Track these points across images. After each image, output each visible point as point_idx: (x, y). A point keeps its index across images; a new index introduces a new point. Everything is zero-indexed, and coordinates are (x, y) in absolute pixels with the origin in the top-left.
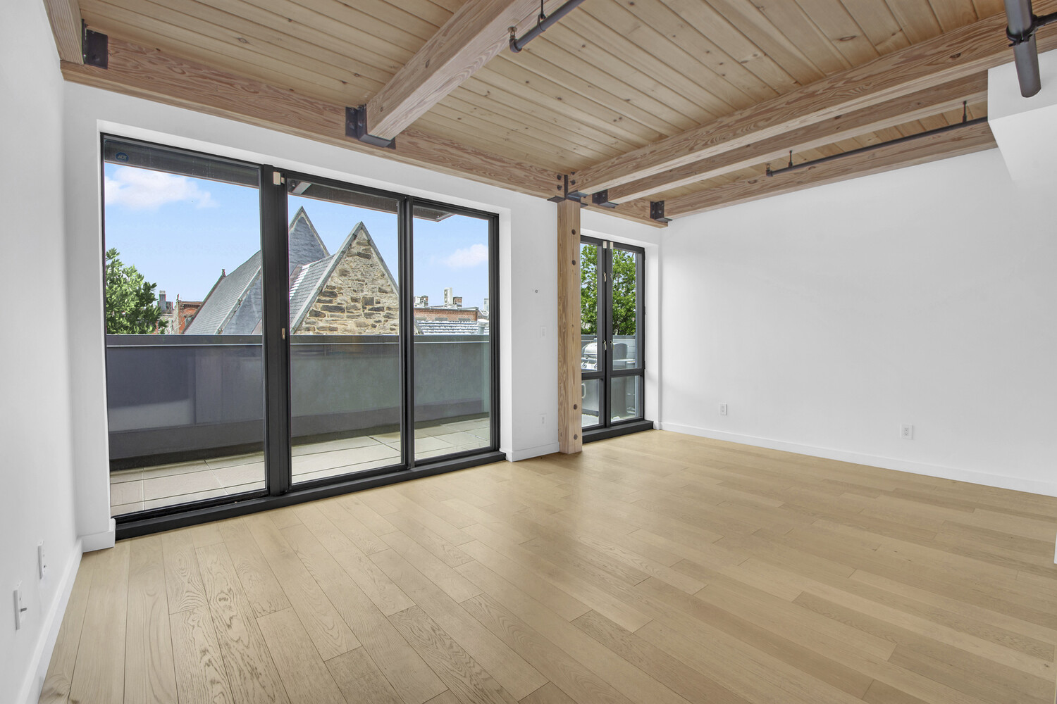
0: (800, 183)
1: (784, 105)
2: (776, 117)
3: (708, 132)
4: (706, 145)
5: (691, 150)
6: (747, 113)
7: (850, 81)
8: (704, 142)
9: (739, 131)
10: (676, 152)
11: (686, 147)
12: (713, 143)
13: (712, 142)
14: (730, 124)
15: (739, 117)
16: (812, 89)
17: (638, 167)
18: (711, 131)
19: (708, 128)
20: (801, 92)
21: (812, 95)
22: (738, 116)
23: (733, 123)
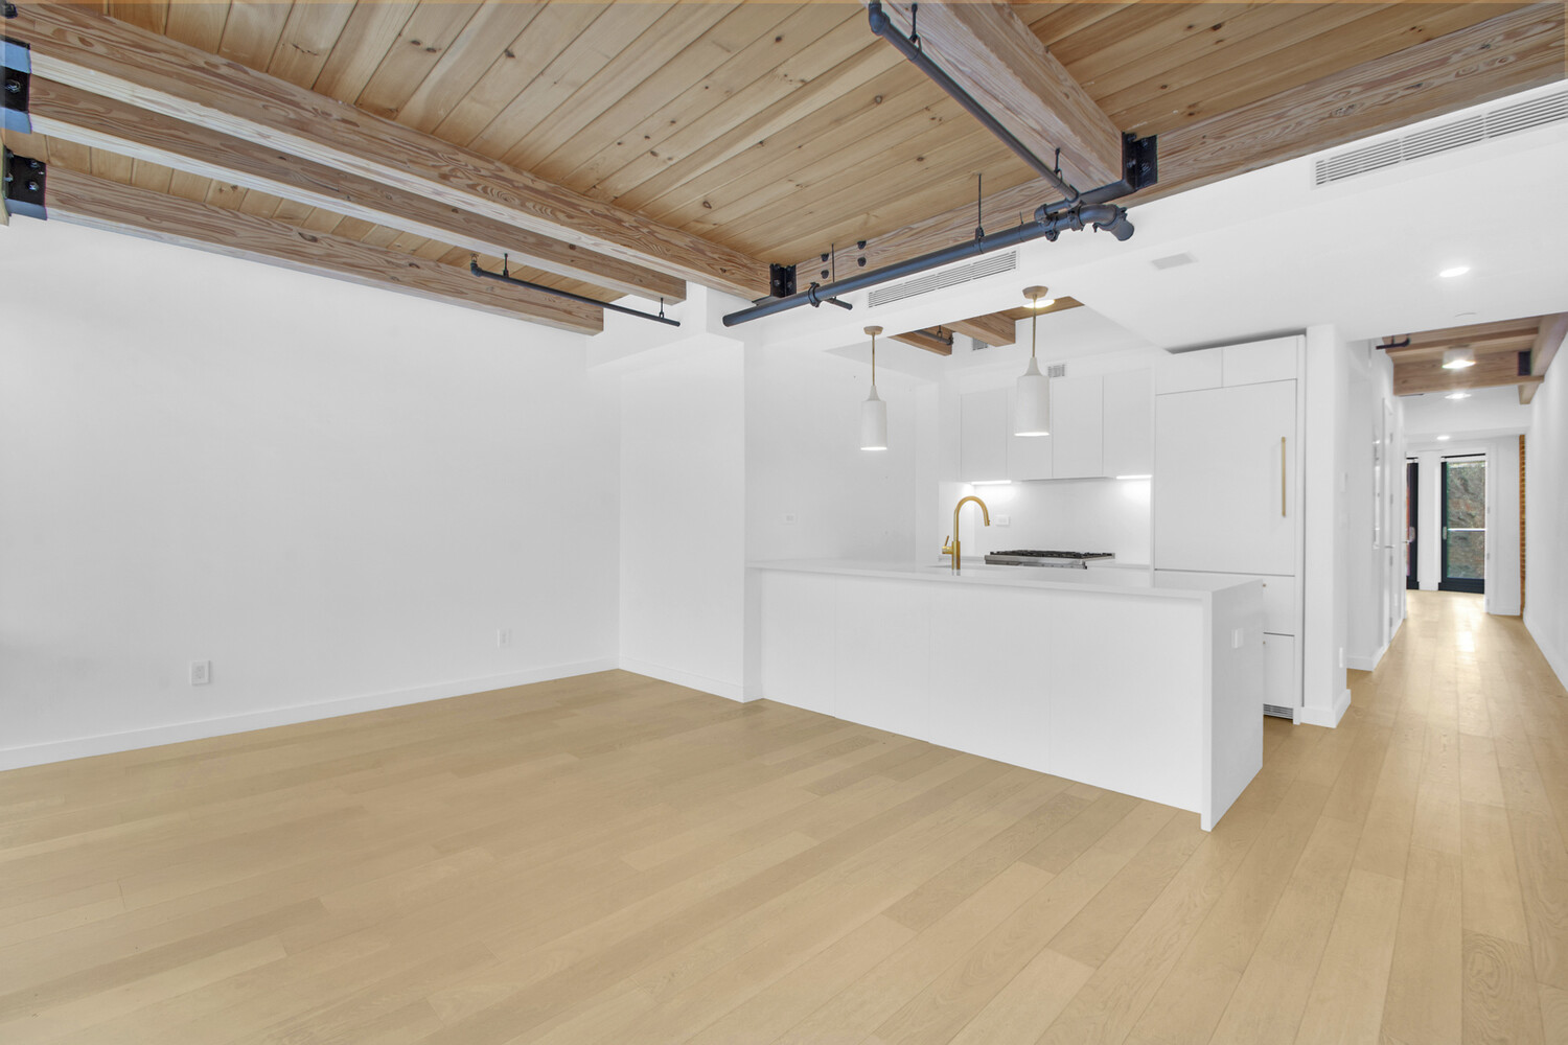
0: (394, 279)
1: (588, 211)
2: (581, 221)
3: (476, 169)
4: (472, 188)
5: (444, 178)
6: (541, 185)
7: (652, 233)
8: (470, 182)
9: (530, 205)
10: (411, 161)
11: (433, 166)
12: (485, 193)
13: (485, 190)
14: (516, 184)
15: (530, 183)
16: (619, 214)
17: (301, 128)
18: (483, 172)
19: (479, 163)
20: (608, 210)
21: (619, 222)
22: (525, 179)
23: (521, 185)
